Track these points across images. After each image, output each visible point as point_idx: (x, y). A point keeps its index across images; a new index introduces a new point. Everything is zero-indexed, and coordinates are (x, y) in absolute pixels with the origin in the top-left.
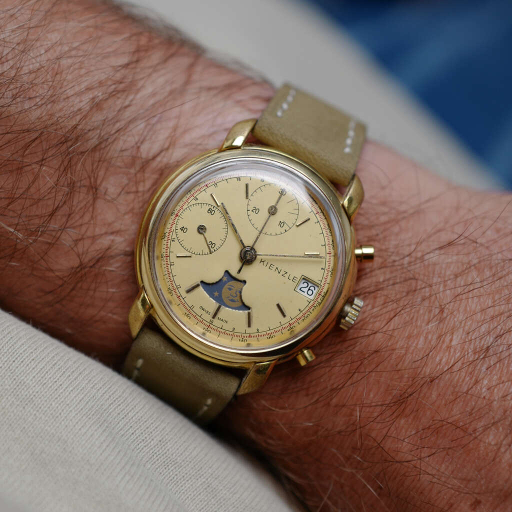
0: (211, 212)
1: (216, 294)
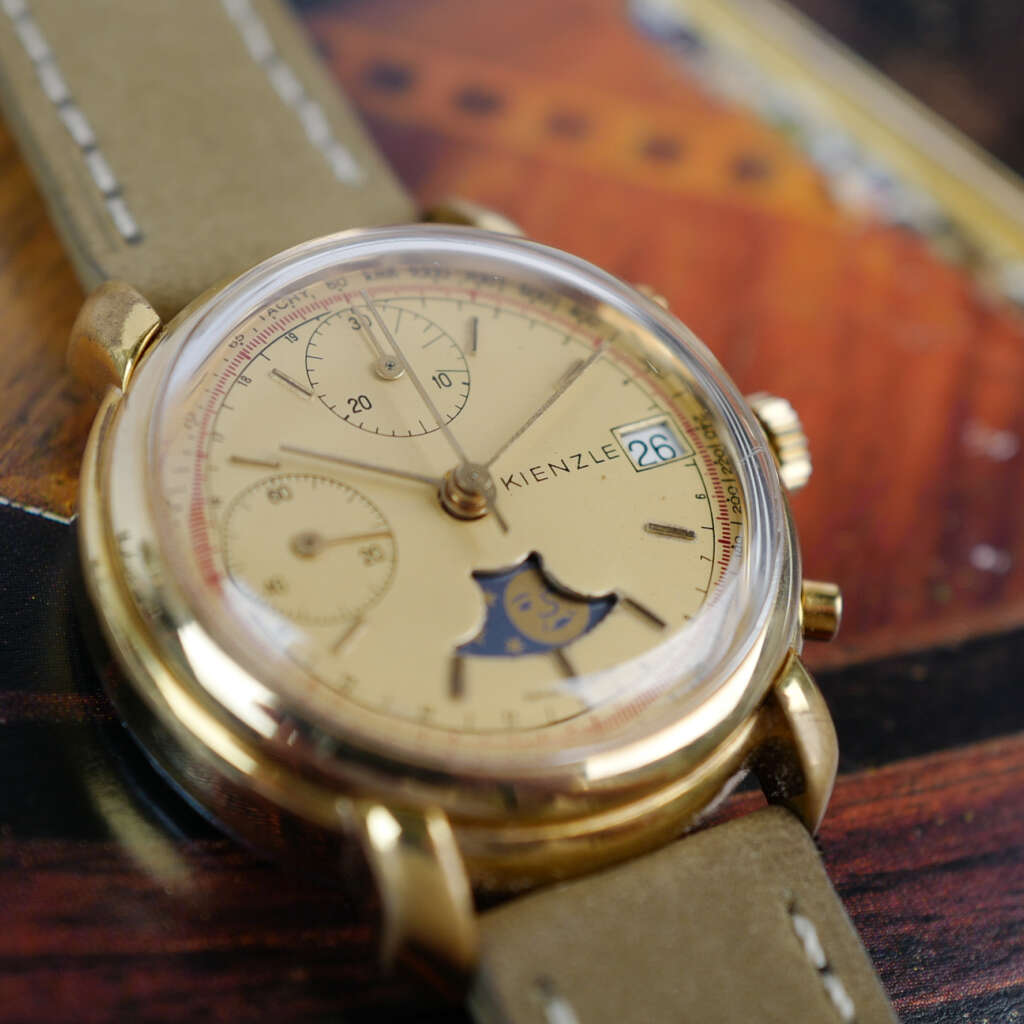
0: (280, 496)
1: (514, 645)
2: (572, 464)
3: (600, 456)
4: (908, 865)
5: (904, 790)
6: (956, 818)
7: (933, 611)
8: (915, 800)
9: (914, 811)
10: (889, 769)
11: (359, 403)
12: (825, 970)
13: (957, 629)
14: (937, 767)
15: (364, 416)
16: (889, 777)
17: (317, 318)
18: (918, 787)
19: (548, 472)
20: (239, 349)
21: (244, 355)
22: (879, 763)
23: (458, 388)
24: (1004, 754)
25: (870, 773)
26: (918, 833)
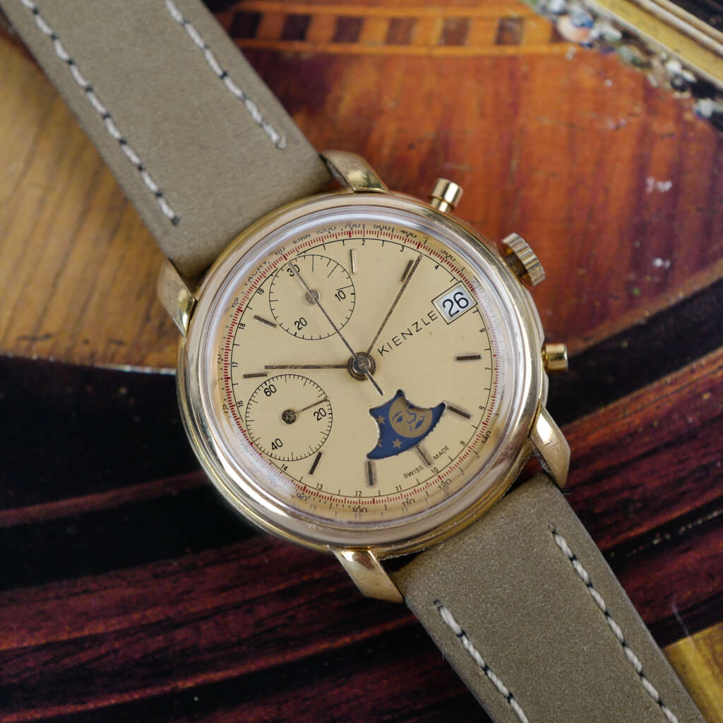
0: (271, 391)
2: (413, 329)
3: (427, 320)
4: (624, 459)
5: (621, 416)
6: (648, 426)
7: (632, 303)
8: (626, 421)
9: (626, 427)
10: (611, 406)
11: (300, 323)
12: (573, 558)
13: (646, 312)
14: (638, 398)
15: (305, 331)
16: (611, 411)
17: (272, 275)
18: (628, 413)
19: (402, 339)
20: (237, 307)
21: (239, 310)
22: (606, 404)
23: (350, 298)
24: (673, 383)
25: (602, 411)
26: (629, 439)
